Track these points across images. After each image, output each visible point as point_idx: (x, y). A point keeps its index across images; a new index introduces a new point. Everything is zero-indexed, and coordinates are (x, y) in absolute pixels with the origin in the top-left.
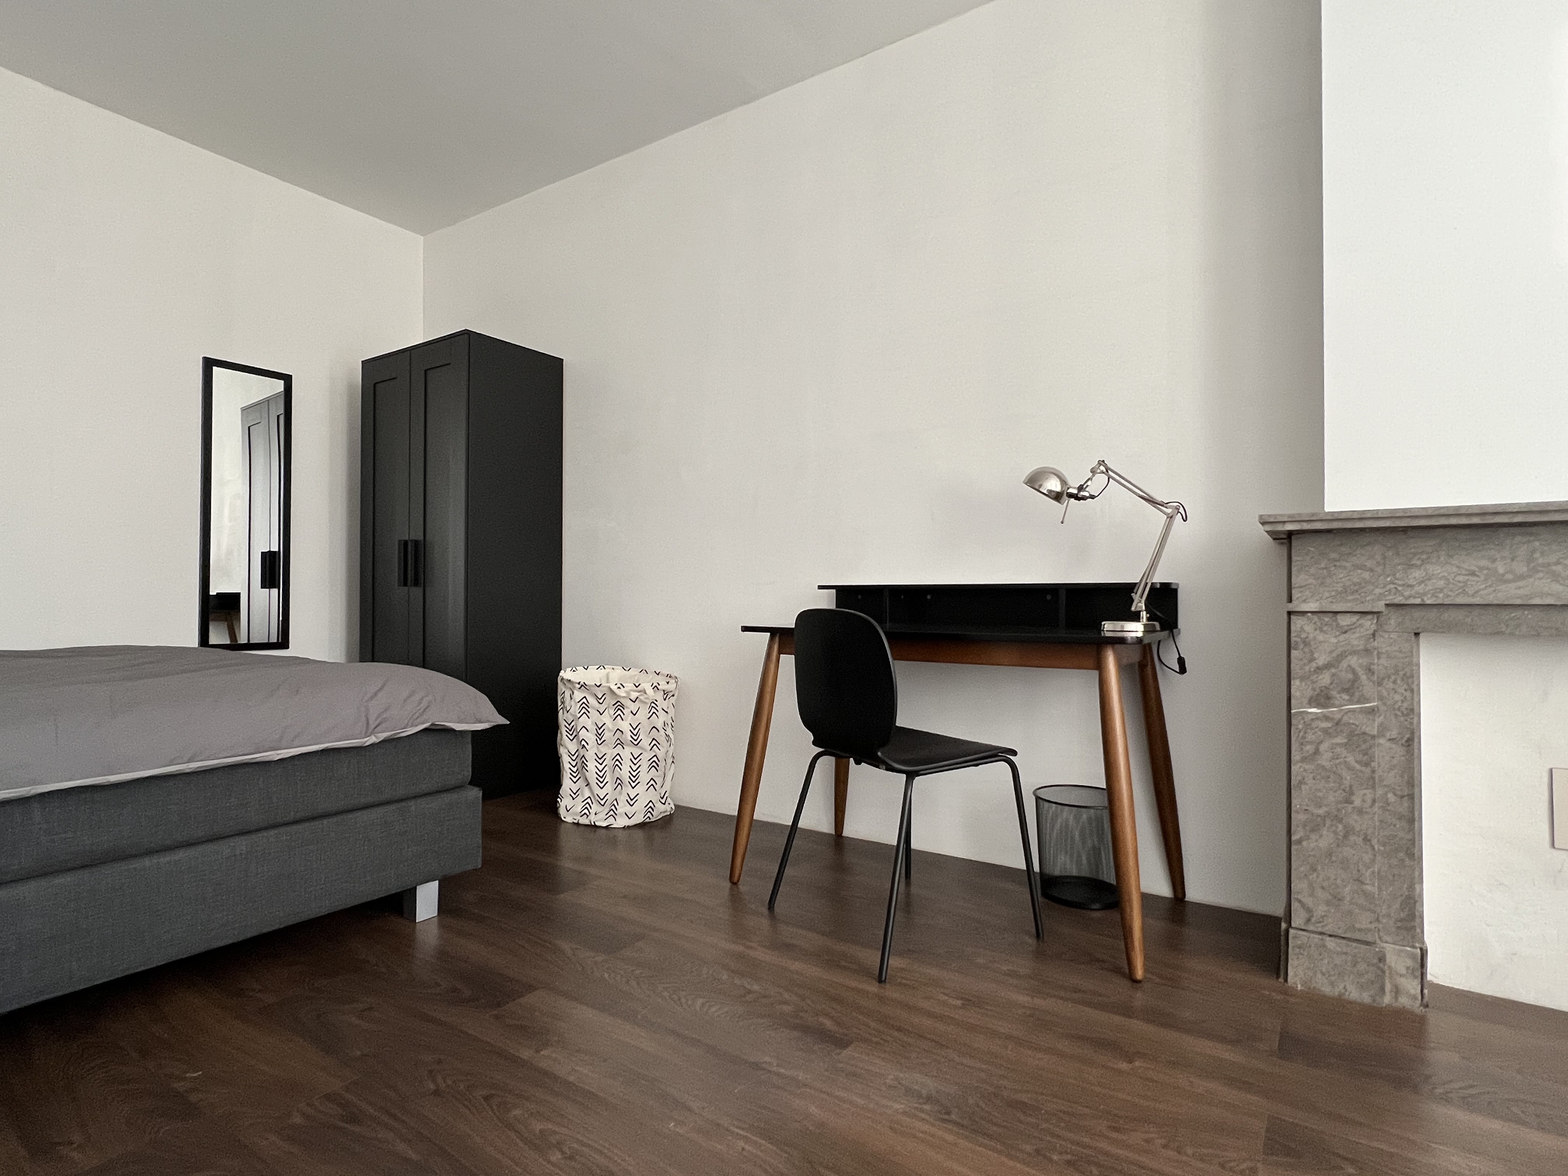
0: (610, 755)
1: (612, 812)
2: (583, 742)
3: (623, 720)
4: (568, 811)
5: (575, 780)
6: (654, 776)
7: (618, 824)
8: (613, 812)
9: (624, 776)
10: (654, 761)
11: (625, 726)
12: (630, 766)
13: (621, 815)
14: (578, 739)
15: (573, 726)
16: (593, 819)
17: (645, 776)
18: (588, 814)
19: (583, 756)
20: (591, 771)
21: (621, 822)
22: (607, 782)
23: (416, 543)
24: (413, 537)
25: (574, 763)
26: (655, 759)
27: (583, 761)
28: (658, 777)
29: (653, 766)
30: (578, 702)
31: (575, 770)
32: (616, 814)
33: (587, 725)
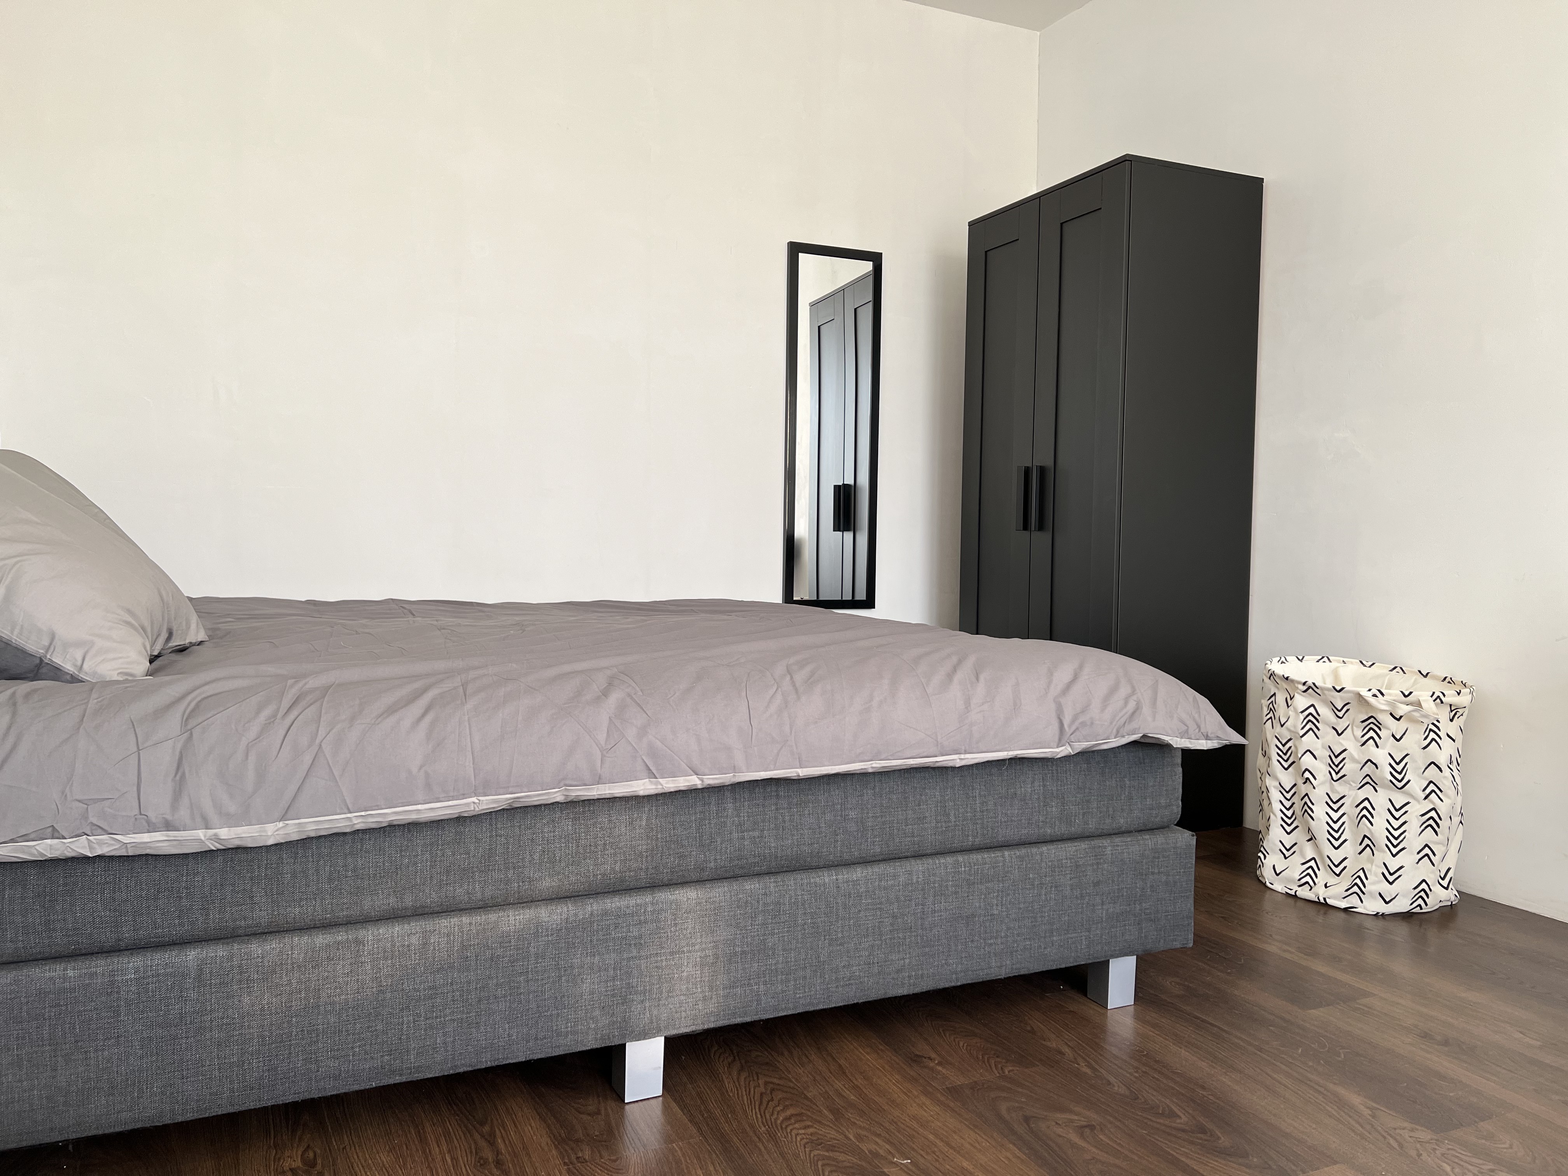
0: (1350, 800)
1: (1355, 889)
2: (1307, 775)
3: (1378, 747)
4: (1277, 875)
5: (1289, 829)
6: (1431, 842)
7: (1365, 908)
8: (1358, 887)
9: (1377, 834)
10: (1432, 818)
11: (1381, 756)
12: (1388, 821)
13: (1371, 893)
14: (1296, 770)
15: (1290, 748)
16: (1320, 893)
17: (1414, 839)
18: (1311, 883)
19: (1307, 794)
20: (1319, 819)
21: (1371, 906)
22: (1345, 841)
23: (1042, 470)
24: (1037, 463)
25: (1288, 804)
26: (1433, 814)
27: (1306, 803)
28: (1438, 843)
29: (1430, 825)
30: (1302, 712)
31: (1289, 813)
32: (1364, 893)
33: (1316, 750)
